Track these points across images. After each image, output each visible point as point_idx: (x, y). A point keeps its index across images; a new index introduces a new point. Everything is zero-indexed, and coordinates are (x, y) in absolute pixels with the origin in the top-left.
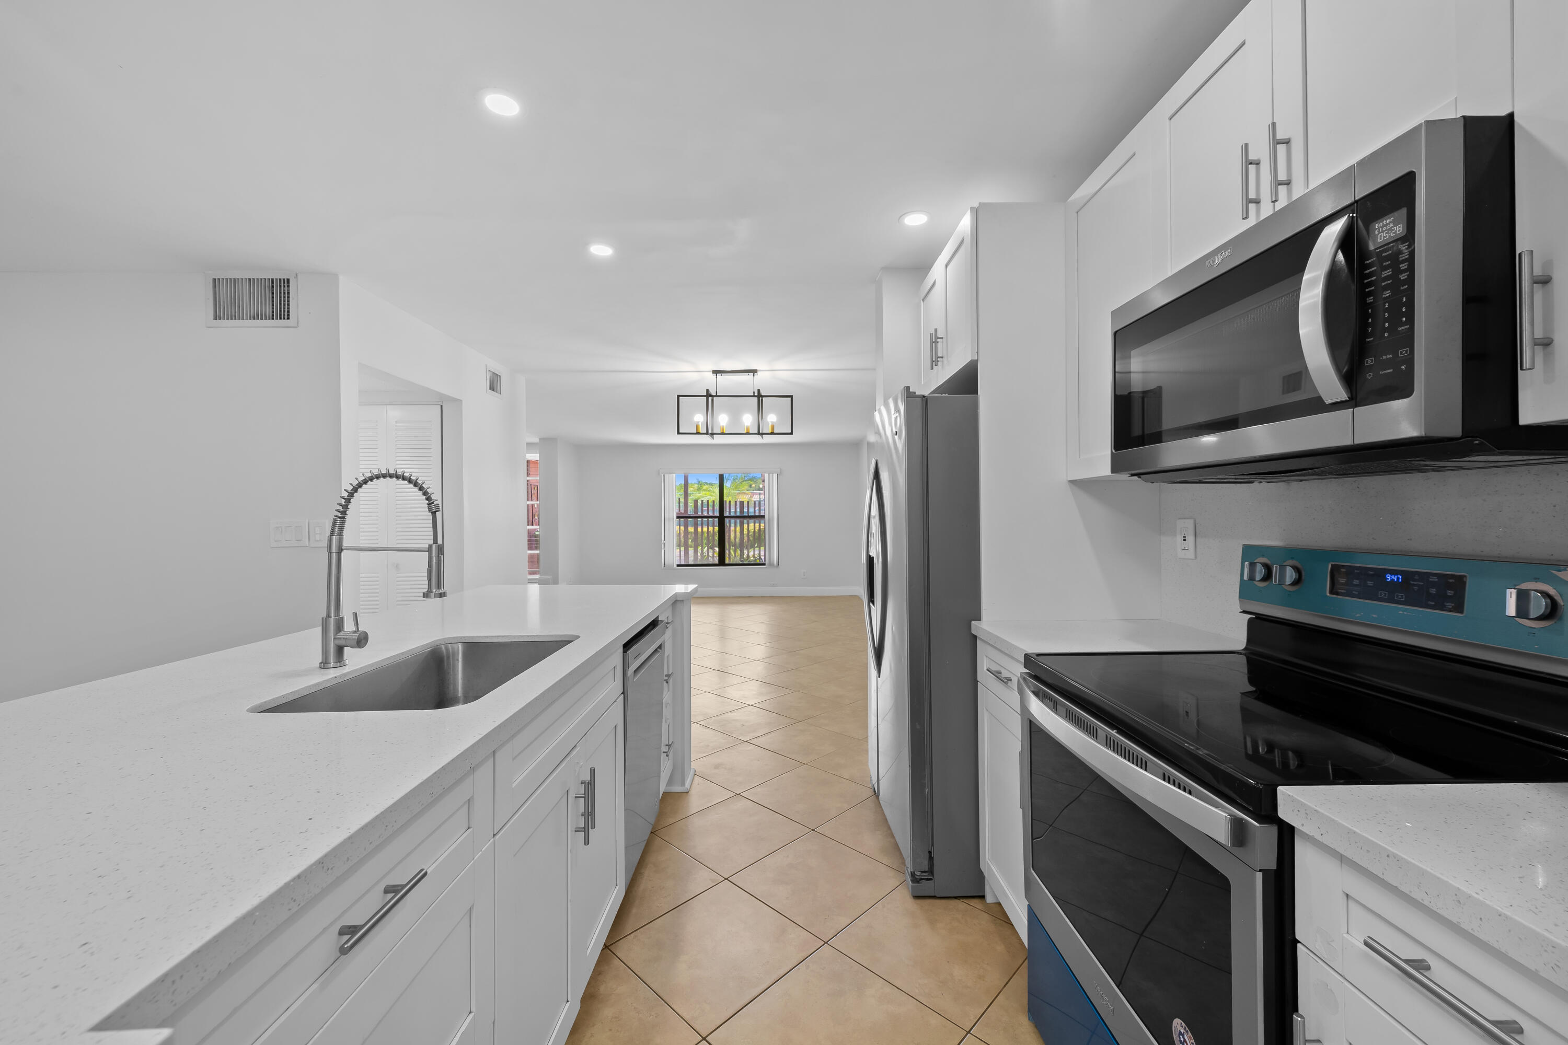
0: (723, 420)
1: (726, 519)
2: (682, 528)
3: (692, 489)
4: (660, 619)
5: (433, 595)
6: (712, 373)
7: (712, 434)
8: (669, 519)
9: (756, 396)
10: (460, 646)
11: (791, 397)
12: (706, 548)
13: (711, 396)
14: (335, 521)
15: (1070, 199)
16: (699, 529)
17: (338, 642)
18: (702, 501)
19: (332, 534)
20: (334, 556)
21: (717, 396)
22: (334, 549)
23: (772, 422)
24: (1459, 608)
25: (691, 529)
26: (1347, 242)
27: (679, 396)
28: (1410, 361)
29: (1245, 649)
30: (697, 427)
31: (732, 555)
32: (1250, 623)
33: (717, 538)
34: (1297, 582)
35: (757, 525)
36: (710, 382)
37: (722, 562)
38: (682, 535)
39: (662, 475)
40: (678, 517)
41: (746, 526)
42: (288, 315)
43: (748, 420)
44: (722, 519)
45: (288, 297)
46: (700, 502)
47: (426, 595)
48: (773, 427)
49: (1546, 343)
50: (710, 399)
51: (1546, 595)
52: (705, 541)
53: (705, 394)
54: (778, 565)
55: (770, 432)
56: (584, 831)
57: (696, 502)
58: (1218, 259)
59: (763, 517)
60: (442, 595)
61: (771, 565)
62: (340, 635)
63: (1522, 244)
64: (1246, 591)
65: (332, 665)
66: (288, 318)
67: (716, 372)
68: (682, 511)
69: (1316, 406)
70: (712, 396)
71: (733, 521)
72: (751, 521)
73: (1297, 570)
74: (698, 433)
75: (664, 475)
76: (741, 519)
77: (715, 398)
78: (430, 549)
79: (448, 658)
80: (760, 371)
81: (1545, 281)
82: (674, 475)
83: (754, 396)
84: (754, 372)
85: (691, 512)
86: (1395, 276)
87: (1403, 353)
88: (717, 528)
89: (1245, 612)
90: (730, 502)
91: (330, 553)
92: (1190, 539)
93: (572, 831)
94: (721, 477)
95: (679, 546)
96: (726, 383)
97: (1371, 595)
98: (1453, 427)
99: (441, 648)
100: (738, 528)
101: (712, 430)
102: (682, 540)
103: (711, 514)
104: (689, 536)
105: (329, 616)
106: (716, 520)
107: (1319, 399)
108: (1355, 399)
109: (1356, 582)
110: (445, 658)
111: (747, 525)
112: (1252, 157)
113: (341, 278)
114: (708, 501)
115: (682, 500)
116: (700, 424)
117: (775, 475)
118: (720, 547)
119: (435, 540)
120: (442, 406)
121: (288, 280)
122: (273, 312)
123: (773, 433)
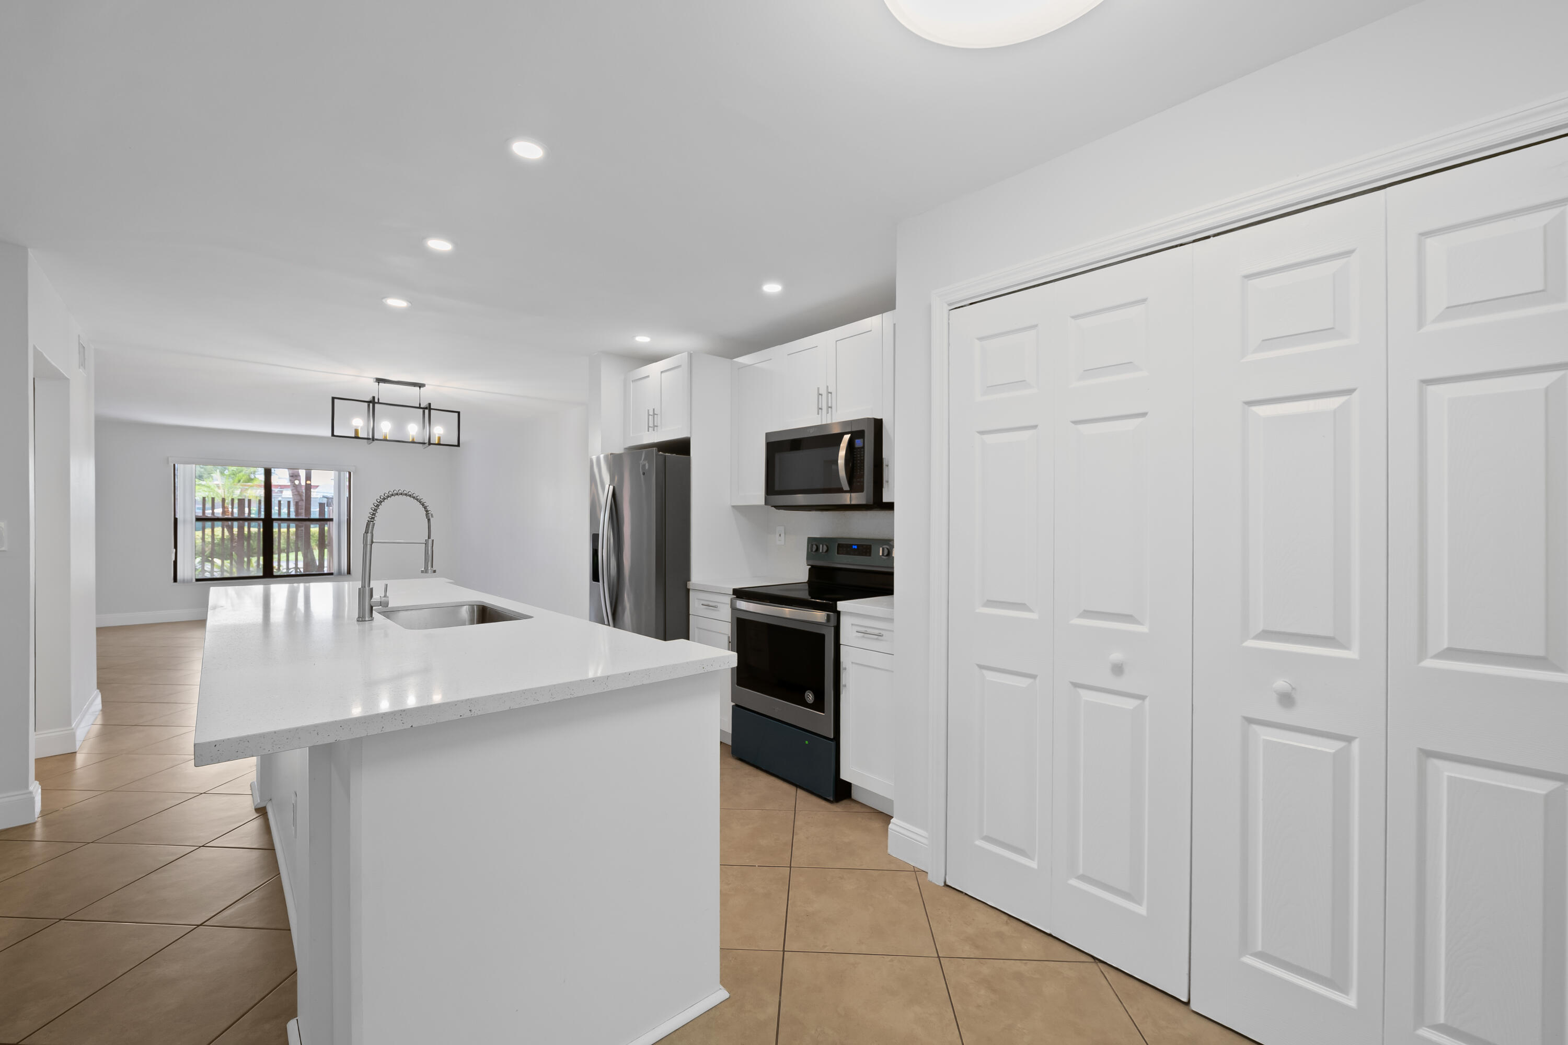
11: (459, 413)
15: (734, 360)
21: (379, 403)
23: (439, 434)
24: (870, 555)
26: (851, 443)
28: (863, 482)
29: (808, 581)
30: (356, 431)
32: (810, 570)
34: (827, 551)
36: (370, 388)
44: (268, 522)
49: (887, 482)
51: (887, 549)
58: (811, 431)
63: (884, 456)
64: (809, 557)
67: (379, 381)
69: (840, 490)
73: (827, 546)
74: (357, 437)
80: (428, 385)
81: (888, 466)
83: (420, 408)
84: (421, 386)
86: (861, 457)
87: (862, 479)
89: (808, 565)
92: (783, 535)
96: (386, 392)
97: (848, 553)
98: (871, 502)
107: (842, 488)
108: (851, 491)
109: (844, 549)
112: (820, 393)
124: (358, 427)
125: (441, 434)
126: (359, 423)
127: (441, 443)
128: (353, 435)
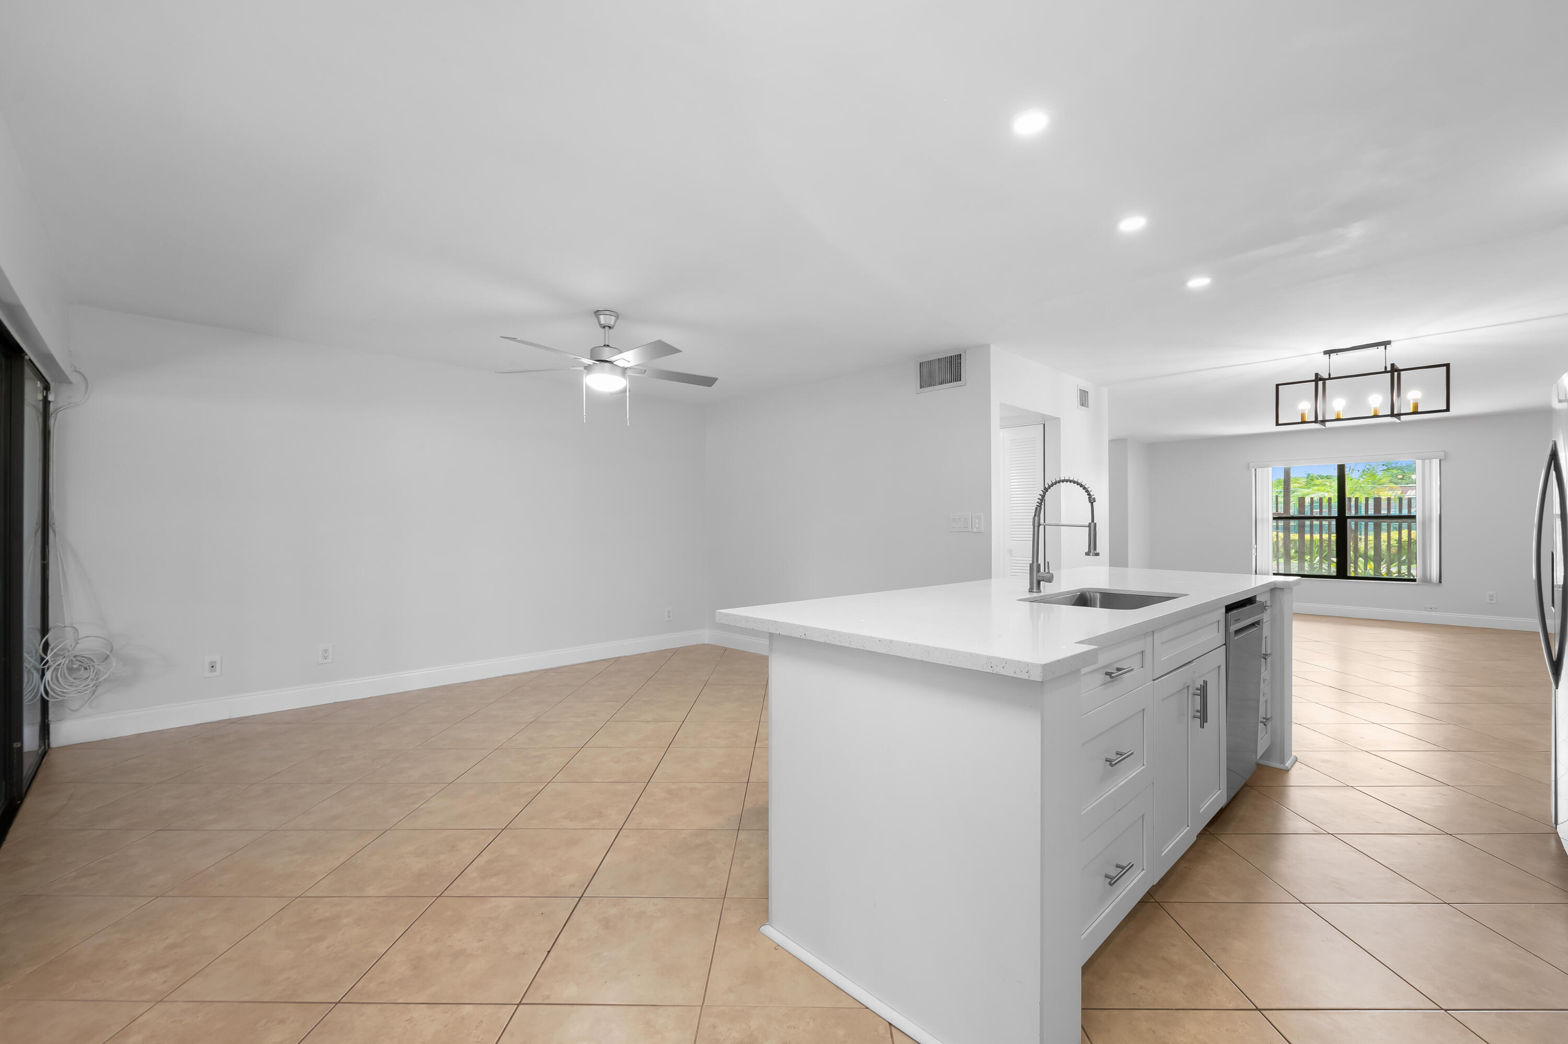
0: (1338, 404)
1: (1348, 520)
2: (1281, 535)
3: (1297, 485)
4: (1258, 599)
5: (1091, 554)
6: (1323, 354)
7: (1323, 422)
8: (1263, 520)
9: (1388, 372)
10: (1098, 595)
11: (1448, 366)
12: (1318, 557)
13: (1321, 379)
14: (1036, 508)
16: (1307, 537)
17: (1039, 578)
18: (1312, 499)
19: (1035, 516)
20: (1036, 528)
21: (1330, 378)
22: (1036, 525)
23: (1414, 400)
25: (1294, 536)
27: (1277, 386)
30: (1303, 416)
31: (1359, 566)
33: (1334, 547)
35: (1405, 533)
36: (1321, 364)
37: (1342, 573)
38: (1281, 543)
39: (1253, 470)
40: (1274, 518)
41: (1384, 536)
42: (960, 378)
43: (1377, 400)
45: (960, 366)
46: (1307, 501)
47: (1087, 554)
48: (1416, 406)
50: (1320, 383)
52: (1316, 550)
53: (1314, 379)
54: (1440, 582)
55: (1412, 411)
56: (1200, 718)
57: (1301, 500)
59: (1414, 517)
60: (1097, 554)
61: (1426, 580)
62: (1039, 574)
65: (1035, 590)
66: (960, 380)
67: (1328, 353)
68: (1281, 511)
70: (1324, 380)
71: (1362, 523)
72: (1395, 524)
75: (1255, 470)
76: (1376, 521)
77: (1327, 381)
78: (1089, 526)
79: (1091, 601)
80: (1393, 341)
82: (1270, 469)
83: (1386, 372)
84: (1386, 344)
85: (1293, 511)
88: (1335, 535)
90: (1357, 499)
91: (1034, 527)
93: (1191, 716)
94: (1341, 469)
95: (1276, 557)
99: (1086, 594)
100: (1371, 537)
101: (1324, 416)
102: (1282, 550)
103: (1325, 514)
104: (1291, 545)
105: (1033, 562)
106: (1334, 522)
110: (1089, 601)
111: (1386, 534)
113: (992, 346)
114: (1321, 499)
115: (1281, 500)
116: (1306, 412)
117: (1436, 462)
118: (1338, 556)
119: (1093, 520)
120: (1044, 425)
121: (960, 355)
122: (952, 377)
123: (1415, 413)
124: (1304, 410)
125: (1417, 399)
126: (1306, 406)
127: (1419, 410)
128: (1300, 421)
